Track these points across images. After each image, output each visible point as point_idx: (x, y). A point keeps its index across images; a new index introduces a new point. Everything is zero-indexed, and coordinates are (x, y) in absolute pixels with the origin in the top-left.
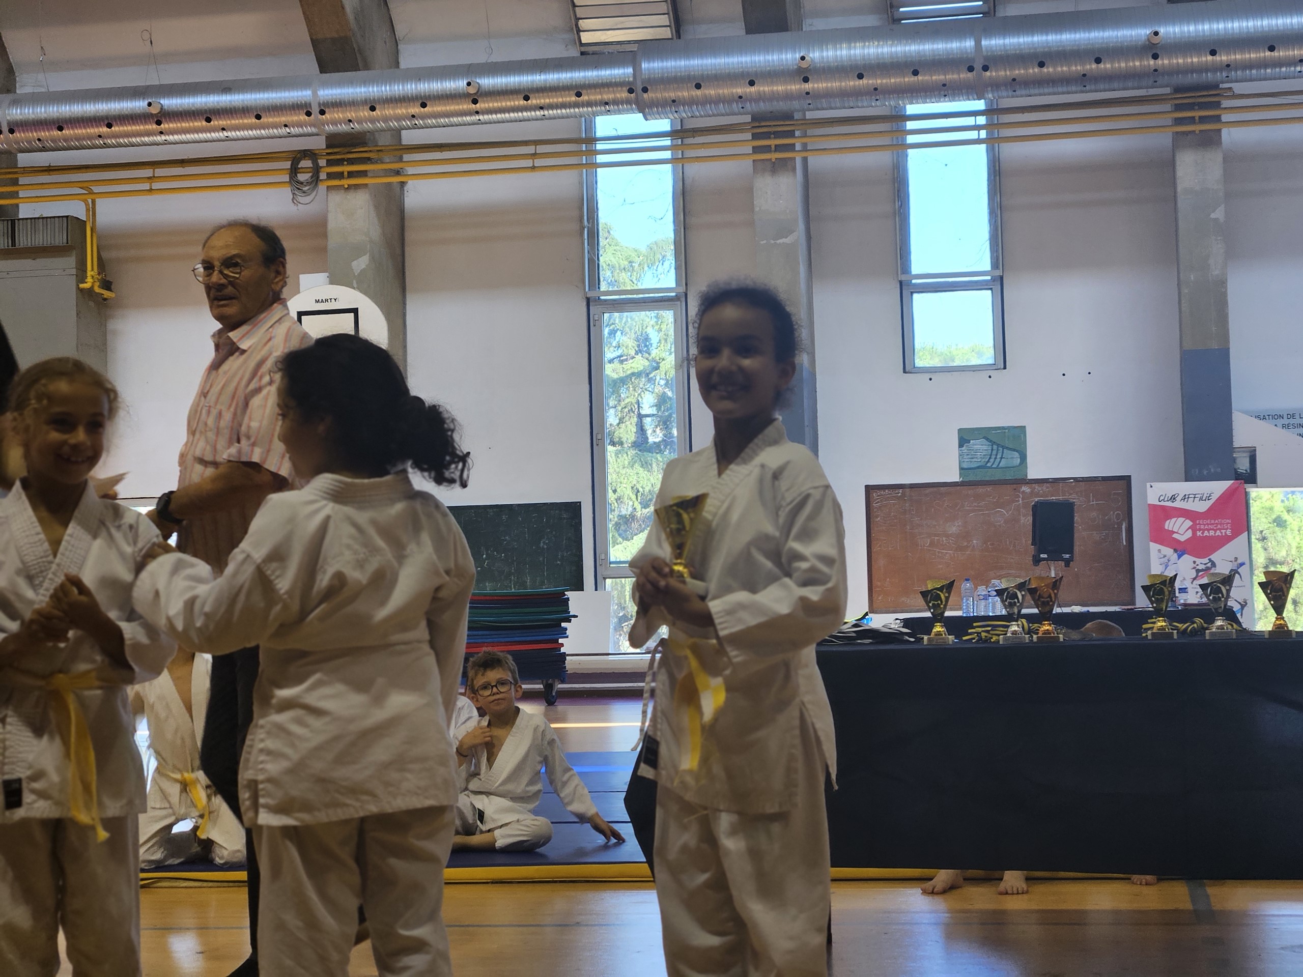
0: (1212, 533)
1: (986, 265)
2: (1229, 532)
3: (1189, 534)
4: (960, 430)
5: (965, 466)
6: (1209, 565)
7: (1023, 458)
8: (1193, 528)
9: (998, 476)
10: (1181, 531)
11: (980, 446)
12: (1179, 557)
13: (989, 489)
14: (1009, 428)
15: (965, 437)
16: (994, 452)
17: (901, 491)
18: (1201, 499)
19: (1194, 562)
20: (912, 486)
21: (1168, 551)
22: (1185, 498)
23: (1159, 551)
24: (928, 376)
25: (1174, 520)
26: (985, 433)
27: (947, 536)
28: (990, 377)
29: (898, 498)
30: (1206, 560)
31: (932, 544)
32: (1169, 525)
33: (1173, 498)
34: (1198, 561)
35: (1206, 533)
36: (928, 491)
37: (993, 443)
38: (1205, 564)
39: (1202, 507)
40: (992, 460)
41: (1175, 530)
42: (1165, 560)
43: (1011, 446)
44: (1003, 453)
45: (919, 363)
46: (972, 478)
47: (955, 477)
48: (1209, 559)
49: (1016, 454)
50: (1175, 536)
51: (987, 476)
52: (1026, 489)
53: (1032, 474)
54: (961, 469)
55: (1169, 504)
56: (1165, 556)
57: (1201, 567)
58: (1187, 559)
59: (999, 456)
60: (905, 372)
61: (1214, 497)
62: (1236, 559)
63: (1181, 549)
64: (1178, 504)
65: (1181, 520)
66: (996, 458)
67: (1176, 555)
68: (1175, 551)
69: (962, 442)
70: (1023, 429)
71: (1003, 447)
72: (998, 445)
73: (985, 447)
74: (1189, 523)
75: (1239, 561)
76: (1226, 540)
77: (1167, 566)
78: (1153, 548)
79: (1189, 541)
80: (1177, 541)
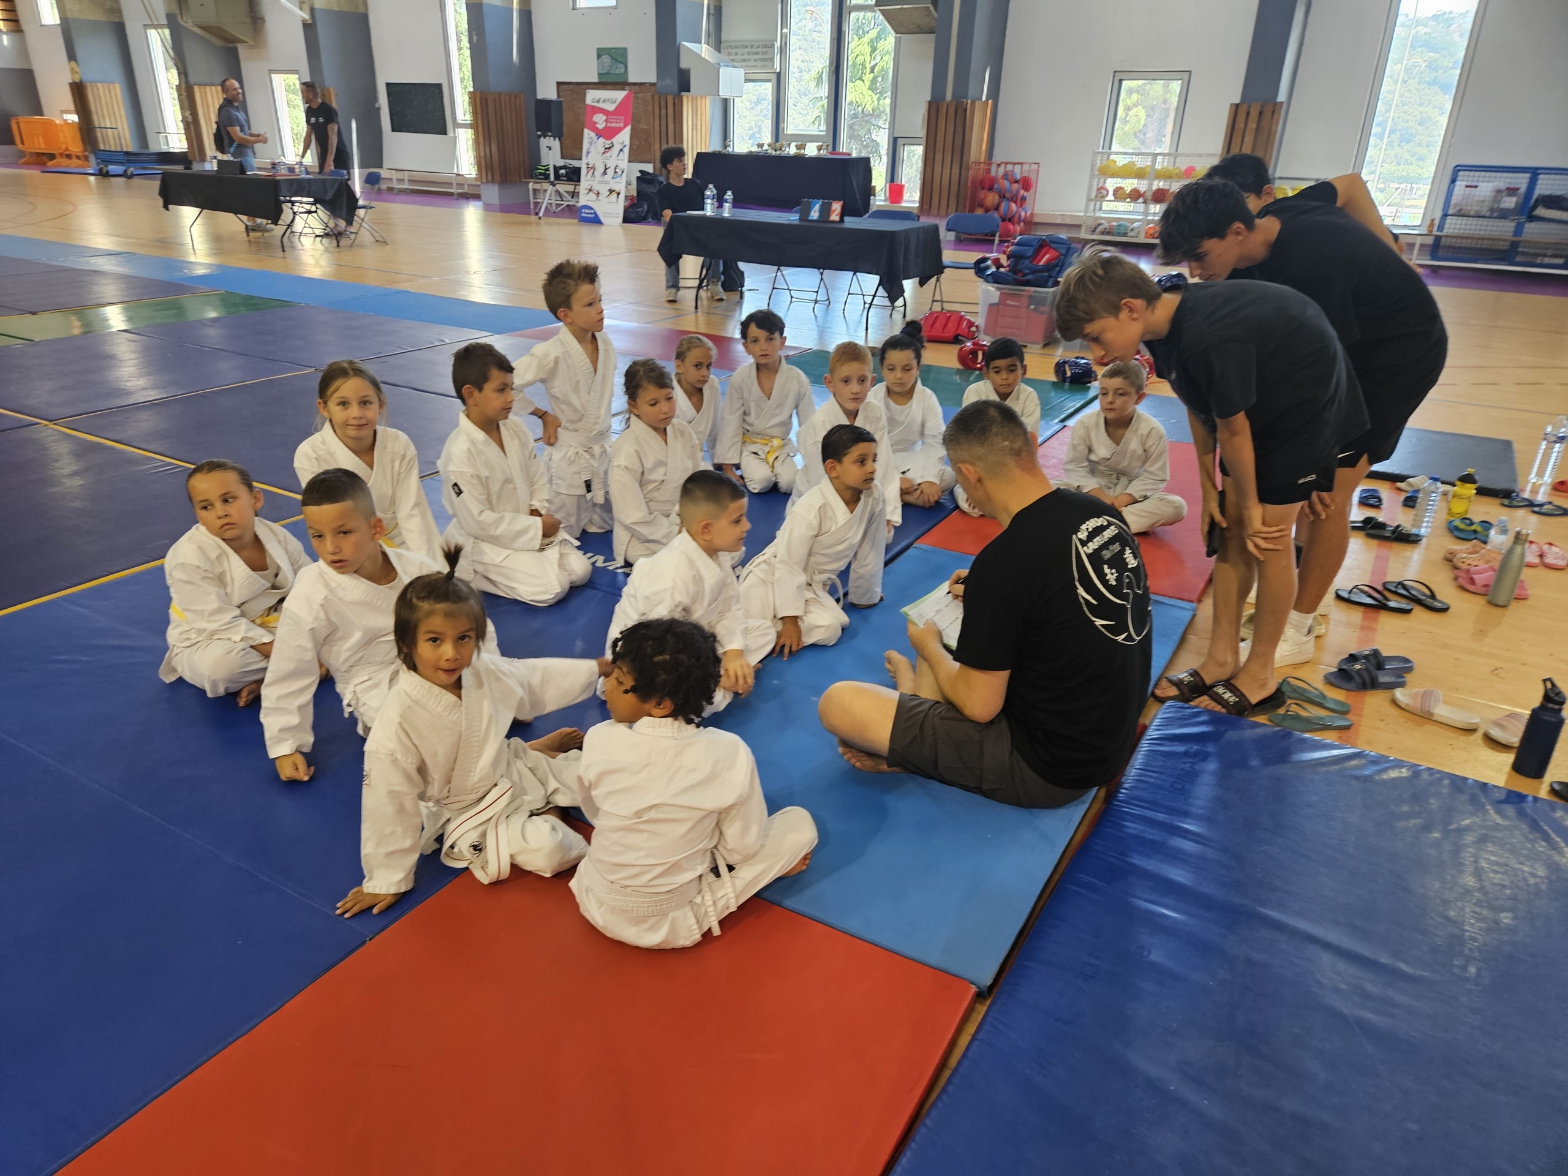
0: (614, 124)
2: (622, 125)
3: (604, 125)
4: (598, 49)
5: (601, 72)
6: (611, 145)
7: (626, 68)
8: (606, 121)
9: (615, 80)
10: (601, 123)
11: (606, 59)
12: (599, 138)
14: (620, 49)
15: (601, 52)
16: (613, 62)
17: (572, 86)
18: (612, 103)
19: (604, 142)
20: (577, 84)
21: (593, 135)
22: (605, 101)
23: (589, 134)
24: (582, 14)
25: (598, 115)
26: (609, 52)
28: (612, 14)
30: (609, 142)
32: (597, 118)
33: (598, 101)
34: (606, 142)
35: (612, 124)
37: (612, 58)
38: (609, 145)
39: (611, 107)
40: (611, 69)
41: (598, 121)
42: (591, 140)
43: (619, 61)
44: (615, 64)
45: (580, 4)
46: (603, 80)
47: (595, 78)
48: (612, 142)
49: (622, 65)
50: (597, 125)
51: (609, 79)
53: (632, 80)
54: (599, 74)
55: (597, 105)
56: (591, 138)
57: (607, 146)
58: (602, 140)
60: (573, 9)
61: (618, 101)
62: (623, 142)
63: (599, 134)
64: (601, 105)
65: (601, 115)
66: (613, 68)
67: (596, 137)
68: (597, 134)
69: (599, 56)
70: (626, 49)
72: (615, 59)
73: (609, 59)
74: (604, 117)
76: (620, 130)
77: (591, 144)
78: (586, 131)
79: (604, 129)
80: (597, 128)
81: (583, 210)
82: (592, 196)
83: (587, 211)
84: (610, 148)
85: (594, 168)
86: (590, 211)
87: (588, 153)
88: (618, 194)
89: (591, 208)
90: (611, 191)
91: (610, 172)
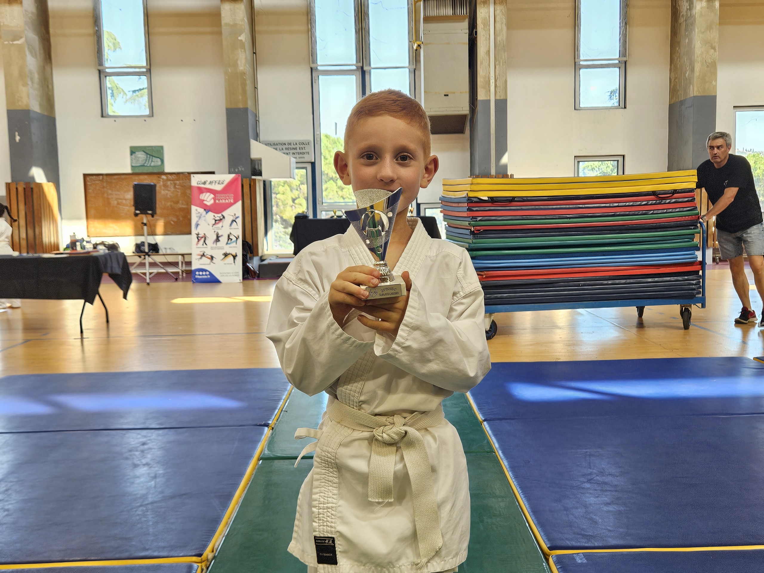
0: (224, 201)
1: (144, 64)
2: (232, 201)
3: (212, 202)
4: (131, 148)
5: (134, 165)
6: (222, 217)
7: (162, 161)
8: (214, 199)
9: (150, 170)
10: (208, 200)
11: (141, 155)
12: (207, 213)
13: (146, 177)
14: (155, 147)
15: (133, 151)
16: (148, 158)
17: (101, 177)
18: (219, 183)
19: (214, 216)
20: (108, 175)
21: (201, 210)
22: (211, 183)
23: (196, 210)
24: (113, 119)
25: (204, 194)
26: (144, 149)
27: (126, 200)
28: (145, 121)
29: (100, 180)
30: (220, 215)
31: (118, 204)
32: (203, 196)
33: (205, 183)
34: (216, 215)
35: (221, 201)
36: (115, 177)
37: (147, 154)
38: (220, 217)
39: (219, 188)
40: (147, 163)
41: (205, 199)
42: (199, 215)
43: (156, 156)
44: (152, 159)
45: (111, 113)
46: (137, 171)
47: (129, 170)
48: (222, 215)
49: (159, 160)
50: (205, 202)
51: (145, 170)
52: (164, 177)
53: (167, 170)
54: (132, 166)
55: (202, 186)
56: (199, 213)
57: (217, 218)
58: (211, 215)
59: (150, 160)
60: (102, 116)
61: (226, 183)
62: (235, 215)
63: (207, 209)
64: (207, 186)
65: (208, 194)
66: (149, 162)
67: (205, 212)
68: (205, 210)
69: (132, 153)
70: (162, 147)
71: (152, 156)
72: (150, 155)
73: (143, 156)
74: (212, 196)
75: (237, 216)
76: (230, 205)
77: (200, 217)
78: (194, 208)
79: (212, 205)
80: (206, 205)
81: (197, 273)
82: (205, 260)
83: (201, 273)
84: (221, 220)
85: (205, 238)
86: (204, 273)
87: (197, 225)
88: (235, 257)
89: (206, 271)
90: (226, 255)
91: (224, 239)
